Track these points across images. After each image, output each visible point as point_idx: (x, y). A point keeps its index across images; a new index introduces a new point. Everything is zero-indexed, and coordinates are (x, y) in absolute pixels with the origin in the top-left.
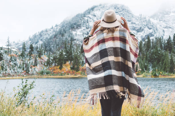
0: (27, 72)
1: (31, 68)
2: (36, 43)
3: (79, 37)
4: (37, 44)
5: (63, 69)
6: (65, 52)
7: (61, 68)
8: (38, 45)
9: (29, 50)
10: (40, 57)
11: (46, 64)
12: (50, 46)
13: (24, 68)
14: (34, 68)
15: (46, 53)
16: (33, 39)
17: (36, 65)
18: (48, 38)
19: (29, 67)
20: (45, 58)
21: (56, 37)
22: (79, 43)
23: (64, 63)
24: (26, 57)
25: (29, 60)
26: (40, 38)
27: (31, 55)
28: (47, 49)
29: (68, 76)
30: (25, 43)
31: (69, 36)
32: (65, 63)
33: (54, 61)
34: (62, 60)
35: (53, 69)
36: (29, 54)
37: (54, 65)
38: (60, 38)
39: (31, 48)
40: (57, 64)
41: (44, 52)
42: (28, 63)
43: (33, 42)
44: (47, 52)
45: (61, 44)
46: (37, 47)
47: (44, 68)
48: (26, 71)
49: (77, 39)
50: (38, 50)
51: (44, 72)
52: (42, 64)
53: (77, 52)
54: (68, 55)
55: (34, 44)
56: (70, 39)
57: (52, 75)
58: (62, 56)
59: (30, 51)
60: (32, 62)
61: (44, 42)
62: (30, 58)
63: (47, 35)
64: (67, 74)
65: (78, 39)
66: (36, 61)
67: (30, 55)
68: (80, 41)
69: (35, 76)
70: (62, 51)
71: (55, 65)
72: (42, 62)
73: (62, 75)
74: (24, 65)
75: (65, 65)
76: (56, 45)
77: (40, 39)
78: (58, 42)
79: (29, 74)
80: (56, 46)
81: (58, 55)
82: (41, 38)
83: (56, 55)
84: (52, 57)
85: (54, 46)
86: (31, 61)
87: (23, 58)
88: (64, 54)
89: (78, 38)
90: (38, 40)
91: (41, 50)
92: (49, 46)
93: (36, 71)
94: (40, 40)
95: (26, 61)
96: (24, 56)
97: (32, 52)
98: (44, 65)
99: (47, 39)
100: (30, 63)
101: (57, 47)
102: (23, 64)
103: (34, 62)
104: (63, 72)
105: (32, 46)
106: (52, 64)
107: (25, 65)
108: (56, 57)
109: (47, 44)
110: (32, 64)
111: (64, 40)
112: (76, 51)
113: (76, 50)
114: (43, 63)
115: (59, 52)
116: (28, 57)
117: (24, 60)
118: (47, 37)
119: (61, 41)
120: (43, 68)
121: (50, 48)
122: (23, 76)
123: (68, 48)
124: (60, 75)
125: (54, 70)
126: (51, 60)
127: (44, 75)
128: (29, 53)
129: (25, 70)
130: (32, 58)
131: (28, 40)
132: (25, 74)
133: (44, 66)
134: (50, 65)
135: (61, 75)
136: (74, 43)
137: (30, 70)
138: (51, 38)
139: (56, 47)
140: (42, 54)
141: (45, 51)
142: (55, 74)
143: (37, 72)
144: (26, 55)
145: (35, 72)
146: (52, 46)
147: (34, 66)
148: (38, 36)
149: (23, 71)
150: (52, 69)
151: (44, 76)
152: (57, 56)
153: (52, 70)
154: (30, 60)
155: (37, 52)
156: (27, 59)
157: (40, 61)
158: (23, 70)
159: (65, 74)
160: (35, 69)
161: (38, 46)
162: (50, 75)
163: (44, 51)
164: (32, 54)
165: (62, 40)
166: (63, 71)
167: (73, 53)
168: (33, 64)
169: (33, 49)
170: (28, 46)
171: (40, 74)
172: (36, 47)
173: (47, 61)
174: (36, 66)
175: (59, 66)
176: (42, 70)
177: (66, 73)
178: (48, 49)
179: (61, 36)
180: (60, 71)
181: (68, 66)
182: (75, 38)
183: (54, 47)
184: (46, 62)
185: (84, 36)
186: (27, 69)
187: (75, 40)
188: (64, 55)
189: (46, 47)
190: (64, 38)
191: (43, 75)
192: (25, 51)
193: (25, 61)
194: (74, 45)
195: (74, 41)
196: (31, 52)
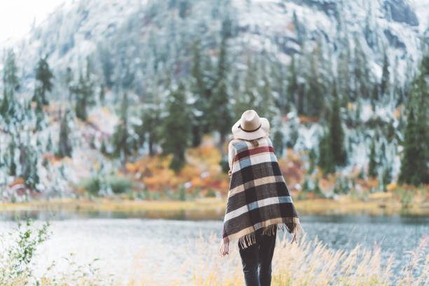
0: (29, 183)
1: (45, 164)
2: (65, 49)
3: (265, 15)
4: (68, 56)
5: (187, 170)
6: (195, 93)
7: (178, 166)
8: (71, 60)
9: (32, 85)
10: (81, 116)
11: (110, 149)
12: (126, 61)
13: (13, 168)
14: (58, 164)
15: (109, 96)
16: (49, 33)
17: (65, 151)
18: (119, 26)
19: (36, 163)
20: (106, 119)
21: (155, 19)
22: (263, 43)
23: (190, 143)
24: (19, 117)
25: (34, 132)
26: (79, 25)
27: (44, 109)
28: (113, 78)
29: (210, 200)
30: (16, 51)
31: (215, 14)
32: (197, 143)
33: (147, 135)
34: (183, 129)
35: (142, 169)
36: (34, 105)
37: (145, 150)
38: (172, 26)
39: (44, 74)
40: (159, 149)
41: (102, 95)
42: (33, 142)
43: (49, 45)
44: (117, 91)
45: (178, 51)
46: (69, 70)
47: (102, 166)
48: (25, 176)
49: (252, 28)
50: (72, 84)
51: (105, 183)
52: (93, 146)
53: (251, 94)
54: (207, 105)
55: (55, 56)
56: (217, 26)
57: (139, 196)
58: (182, 109)
59: (37, 90)
60: (50, 141)
61: (99, 45)
62: (39, 121)
63: (113, 12)
64: (205, 192)
65: (257, 27)
66: (64, 134)
67: (39, 109)
68: (267, 37)
69: (65, 200)
70: (182, 87)
71: (152, 153)
72: (93, 138)
73: (182, 199)
74: (13, 154)
75: (195, 151)
76: (152, 59)
77: (81, 29)
78: (163, 42)
79: (38, 191)
80: (157, 62)
81: (162, 106)
82: (86, 27)
83: (154, 107)
84: (135, 114)
85: (144, 60)
86: (44, 135)
87: (8, 122)
88: (191, 100)
89: (259, 22)
90: (72, 36)
91: (88, 84)
92: (124, 65)
93: (66, 179)
94: (82, 36)
95: (24, 135)
96: (12, 112)
97: (47, 94)
98: (103, 150)
99: (112, 30)
100: (38, 143)
101: (161, 65)
102: (12, 147)
103: (56, 138)
104: (188, 185)
105: (47, 65)
106: (137, 145)
107: (17, 153)
108: (154, 116)
109: (113, 52)
110: (48, 148)
111: (191, 30)
112: (247, 87)
113: (247, 81)
114: (98, 144)
115: (167, 93)
116: (30, 118)
117: (12, 130)
118: (112, 21)
119: (178, 38)
120: (96, 167)
121: (128, 73)
122: (14, 201)
123: (207, 73)
124: (173, 199)
125: (148, 173)
126: (131, 131)
127: (103, 196)
128: (34, 99)
129: (21, 176)
130: (47, 119)
131: (28, 37)
132: (21, 192)
133: (101, 157)
134: (128, 153)
135: (178, 196)
136: (239, 48)
137: (42, 172)
138: (130, 27)
139: (156, 67)
140: (93, 103)
141: (106, 89)
142: (152, 193)
143: (71, 184)
144: (20, 106)
145: (62, 185)
146: (138, 61)
147: (60, 156)
148: (69, 16)
149: (11, 179)
150: (136, 171)
151: (105, 201)
152: (158, 112)
153: (138, 176)
154: (38, 128)
155: (67, 93)
156: (26, 128)
157: (84, 135)
158: (13, 173)
159: (194, 192)
160: (62, 169)
161: (74, 66)
162: (132, 199)
163: (98, 90)
164: (46, 103)
165: (183, 35)
166: (190, 179)
167: (233, 97)
168: (55, 148)
169: (52, 80)
170: (26, 65)
171: (87, 194)
172: (64, 68)
173: (116, 136)
174: (66, 159)
175: (171, 157)
176: (95, 173)
177: (203, 188)
178: (119, 79)
179: (176, 12)
180: (174, 180)
181: (209, 156)
182: (242, 24)
183: (144, 66)
184: (109, 140)
185: (286, 12)
186: (28, 170)
187: (245, 29)
188: (190, 106)
189: (108, 69)
190: (192, 24)
191: (97, 196)
192: (18, 88)
193: (18, 136)
194: (241, 53)
195: (236, 35)
196: (43, 95)
